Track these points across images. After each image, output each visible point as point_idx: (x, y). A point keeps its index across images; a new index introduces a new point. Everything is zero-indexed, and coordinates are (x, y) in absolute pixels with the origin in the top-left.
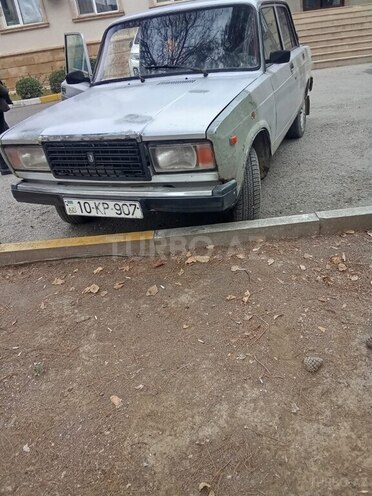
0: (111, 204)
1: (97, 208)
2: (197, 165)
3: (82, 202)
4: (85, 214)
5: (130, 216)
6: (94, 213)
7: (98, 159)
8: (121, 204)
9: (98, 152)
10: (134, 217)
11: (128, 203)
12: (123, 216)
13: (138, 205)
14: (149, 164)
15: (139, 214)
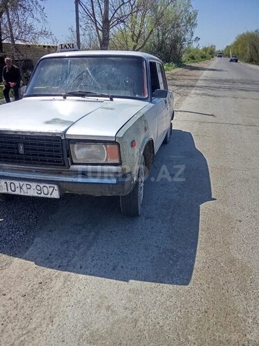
0: (34, 185)
1: (21, 188)
2: (107, 160)
3: (9, 182)
4: (10, 192)
5: (49, 196)
6: (18, 192)
7: (28, 149)
8: (42, 185)
9: (28, 144)
10: (52, 196)
11: (48, 186)
12: (42, 195)
13: (56, 187)
14: (68, 156)
15: (56, 195)
